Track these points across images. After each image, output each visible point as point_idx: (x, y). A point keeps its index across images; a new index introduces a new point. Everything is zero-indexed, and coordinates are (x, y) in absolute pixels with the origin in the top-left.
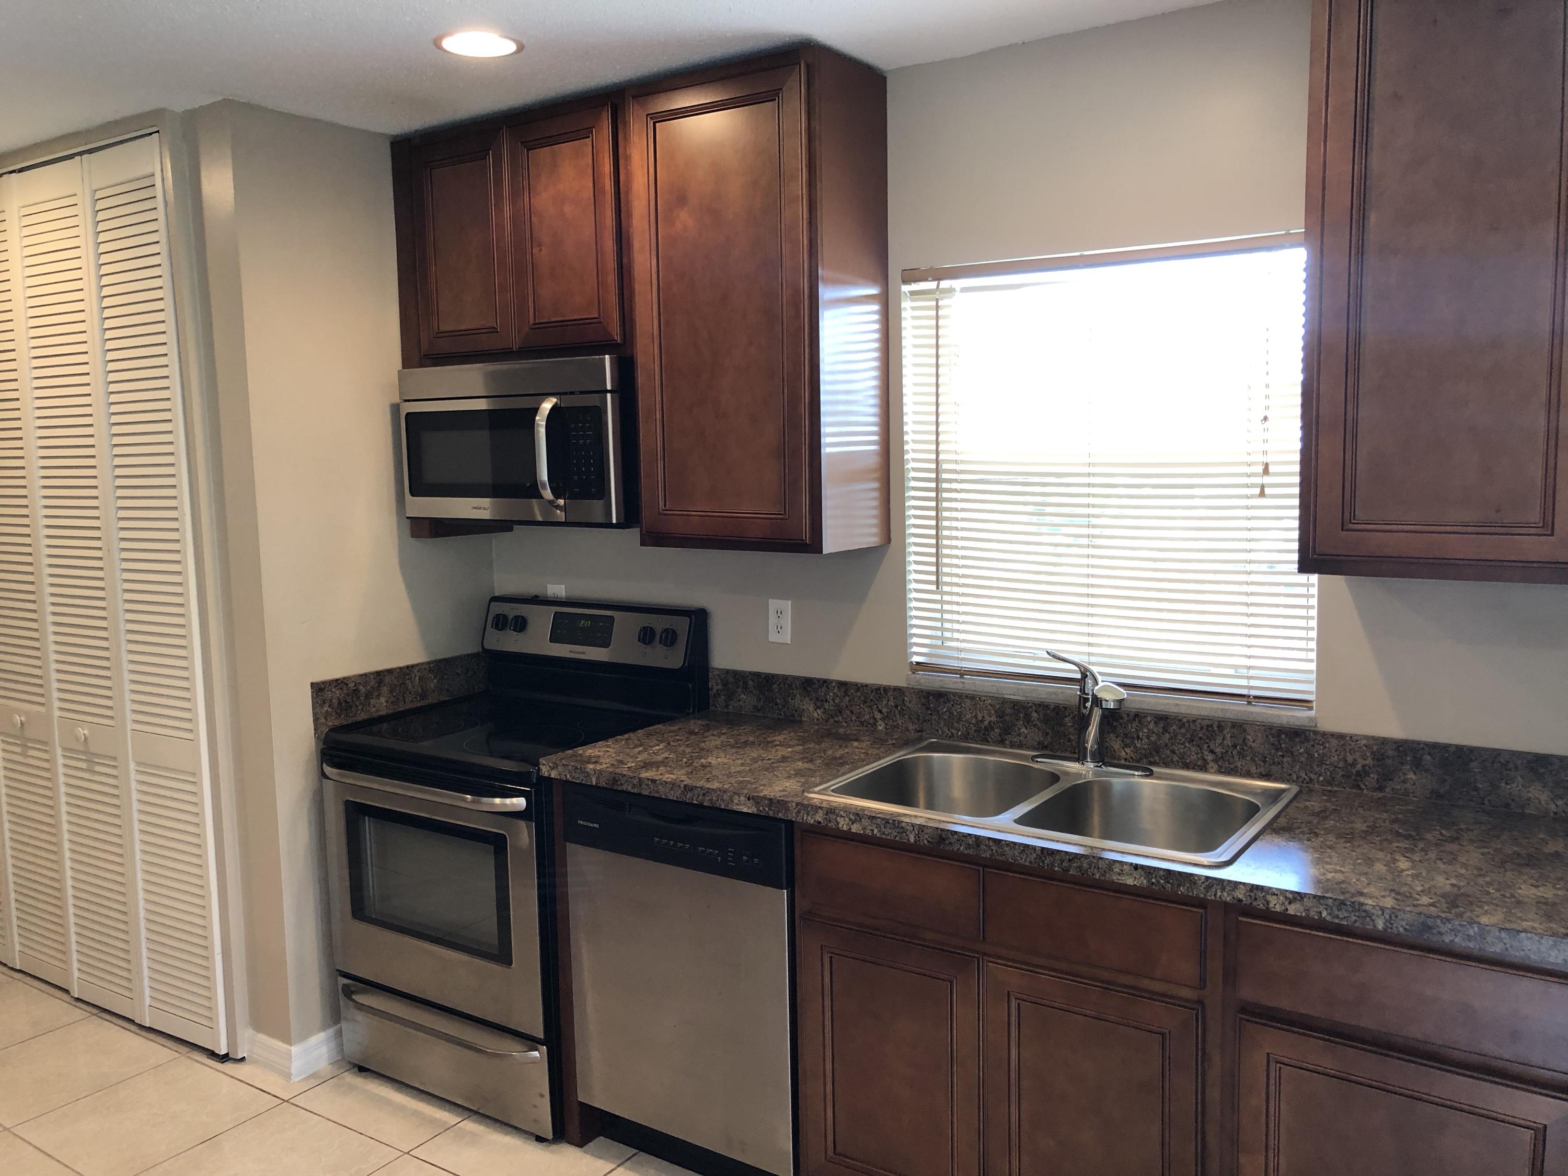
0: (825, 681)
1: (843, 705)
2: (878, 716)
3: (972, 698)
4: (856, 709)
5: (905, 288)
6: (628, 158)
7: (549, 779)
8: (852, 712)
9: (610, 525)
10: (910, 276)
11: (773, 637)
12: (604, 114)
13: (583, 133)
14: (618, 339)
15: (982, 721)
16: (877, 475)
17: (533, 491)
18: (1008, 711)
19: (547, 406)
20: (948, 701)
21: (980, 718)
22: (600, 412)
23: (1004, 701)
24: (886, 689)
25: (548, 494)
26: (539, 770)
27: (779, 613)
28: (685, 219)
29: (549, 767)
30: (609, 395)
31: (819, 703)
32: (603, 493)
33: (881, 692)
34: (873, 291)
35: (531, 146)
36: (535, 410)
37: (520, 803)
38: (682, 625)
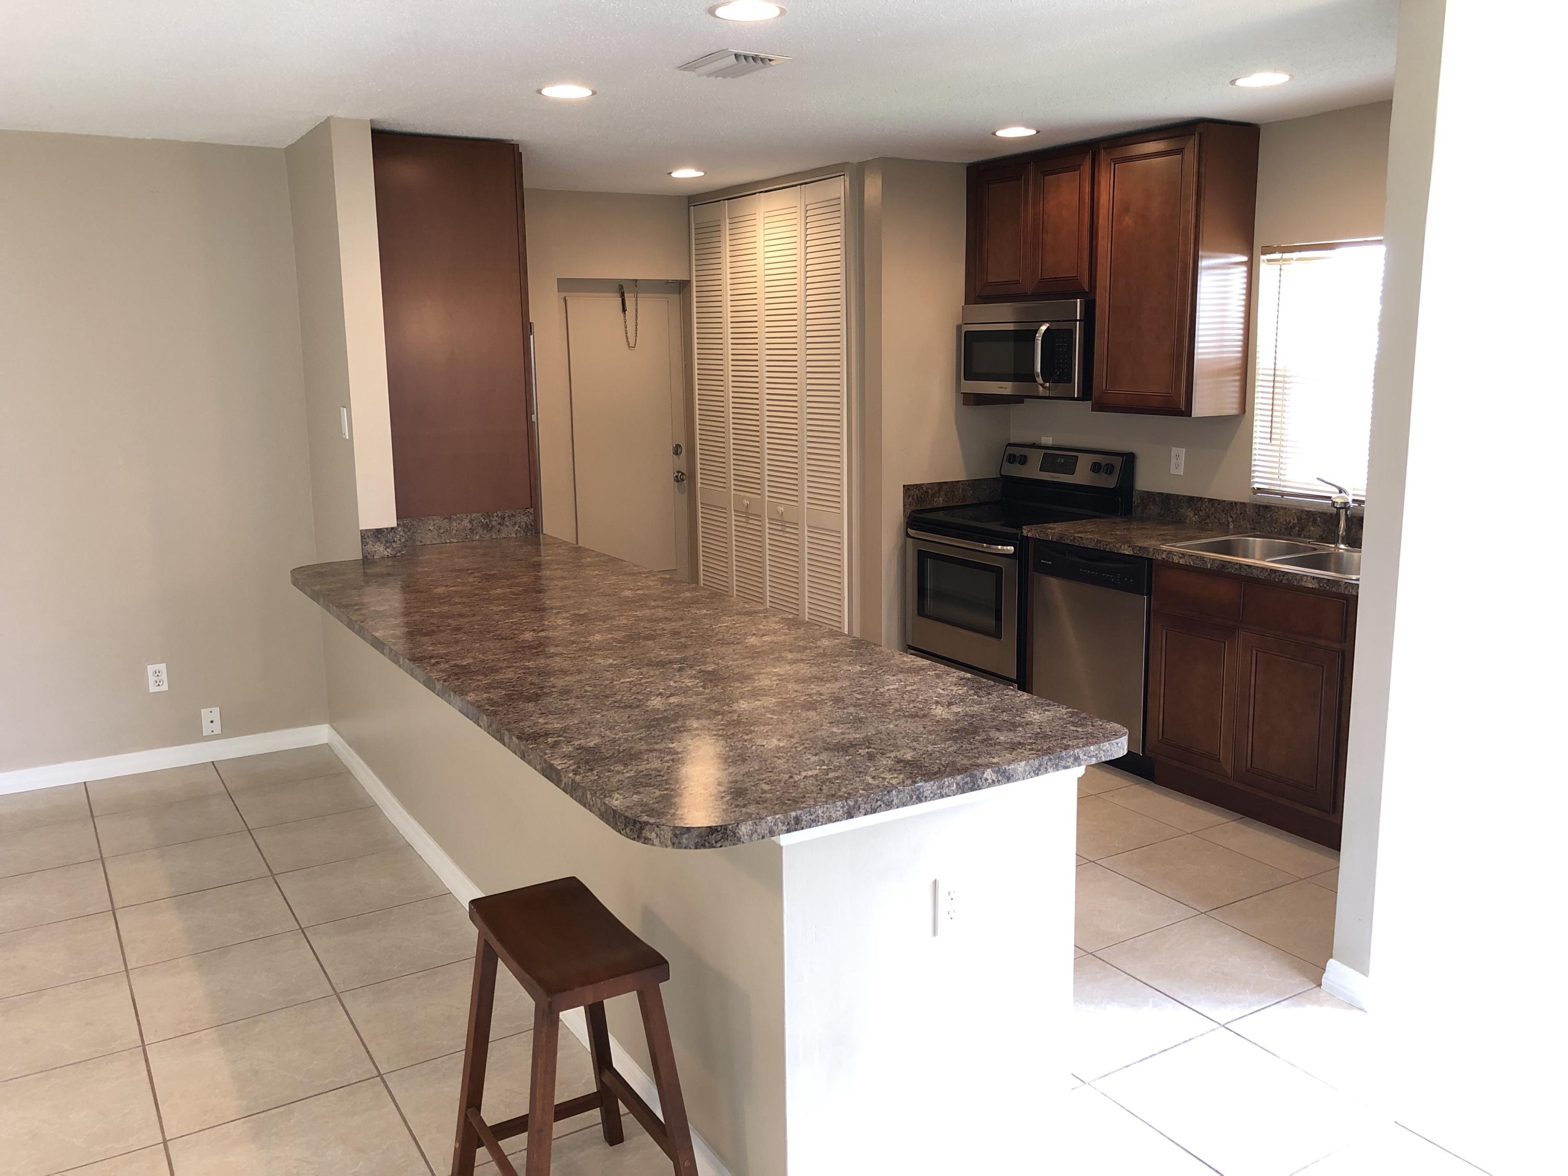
0: (1201, 498)
1: (1210, 513)
2: (1230, 520)
3: (1285, 509)
4: (1218, 516)
5: (1263, 257)
6: (1099, 183)
7: (1027, 537)
8: (1215, 517)
9: (1073, 399)
10: (1267, 250)
11: (1173, 471)
12: (1088, 157)
13: (1077, 168)
14: (1087, 289)
15: (1289, 523)
16: (1239, 371)
17: (1032, 378)
18: (1304, 517)
19: (1044, 328)
20: (1271, 510)
21: (1288, 521)
22: (1071, 332)
23: (1302, 511)
24: (1236, 503)
25: (1040, 380)
26: (1022, 532)
27: (1178, 456)
28: (1128, 220)
29: (1027, 531)
30: (1078, 323)
31: (1197, 511)
32: (1070, 380)
33: (1233, 505)
34: (1245, 259)
35: (1046, 174)
36: (1036, 331)
37: (1011, 549)
38: (1117, 462)
